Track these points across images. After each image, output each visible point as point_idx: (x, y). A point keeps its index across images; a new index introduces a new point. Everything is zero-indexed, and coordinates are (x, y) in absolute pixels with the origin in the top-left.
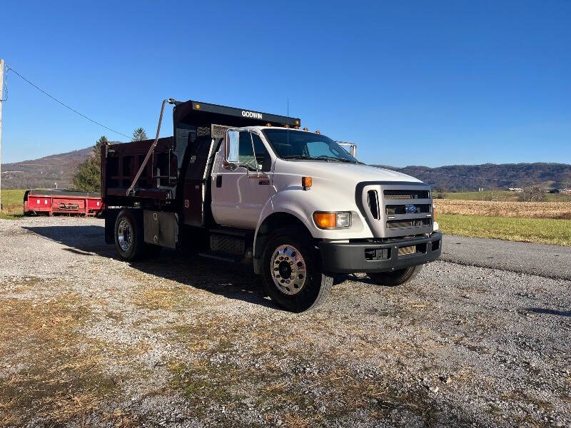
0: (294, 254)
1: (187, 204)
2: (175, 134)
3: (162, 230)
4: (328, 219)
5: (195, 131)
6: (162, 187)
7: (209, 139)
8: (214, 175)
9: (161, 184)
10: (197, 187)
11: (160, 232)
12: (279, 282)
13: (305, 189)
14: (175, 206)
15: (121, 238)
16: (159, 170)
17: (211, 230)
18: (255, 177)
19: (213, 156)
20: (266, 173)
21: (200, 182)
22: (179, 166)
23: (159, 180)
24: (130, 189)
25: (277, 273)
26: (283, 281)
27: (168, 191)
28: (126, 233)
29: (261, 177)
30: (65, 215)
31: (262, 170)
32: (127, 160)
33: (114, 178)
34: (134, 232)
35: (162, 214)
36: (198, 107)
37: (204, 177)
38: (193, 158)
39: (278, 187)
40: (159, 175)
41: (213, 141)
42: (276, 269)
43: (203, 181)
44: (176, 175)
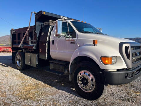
0: (89, 75)
1: (40, 51)
2: (35, 24)
3: (31, 60)
4: (108, 59)
5: (43, 24)
6: (31, 44)
7: (48, 26)
8: (51, 40)
9: (31, 43)
10: (44, 44)
11: (31, 61)
12: (82, 86)
13: (94, 45)
14: (36, 51)
15: (18, 62)
16: (30, 38)
17: (50, 61)
18: (69, 40)
19: (51, 32)
20: (74, 38)
21: (46, 42)
22: (37, 36)
23: (30, 42)
24: (20, 45)
25: (81, 82)
26: (83, 86)
27: (34, 46)
28: (19, 60)
29: (71, 40)
30: (5, 52)
31: (72, 37)
32: (19, 34)
33: (15, 41)
34: (22, 60)
35: (31, 54)
36: (44, 13)
37: (47, 41)
38: (43, 34)
39: (80, 44)
40: (30, 40)
41: (50, 27)
42: (80, 80)
43: (47, 42)
44: (36, 40)
